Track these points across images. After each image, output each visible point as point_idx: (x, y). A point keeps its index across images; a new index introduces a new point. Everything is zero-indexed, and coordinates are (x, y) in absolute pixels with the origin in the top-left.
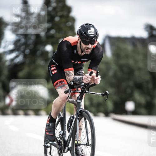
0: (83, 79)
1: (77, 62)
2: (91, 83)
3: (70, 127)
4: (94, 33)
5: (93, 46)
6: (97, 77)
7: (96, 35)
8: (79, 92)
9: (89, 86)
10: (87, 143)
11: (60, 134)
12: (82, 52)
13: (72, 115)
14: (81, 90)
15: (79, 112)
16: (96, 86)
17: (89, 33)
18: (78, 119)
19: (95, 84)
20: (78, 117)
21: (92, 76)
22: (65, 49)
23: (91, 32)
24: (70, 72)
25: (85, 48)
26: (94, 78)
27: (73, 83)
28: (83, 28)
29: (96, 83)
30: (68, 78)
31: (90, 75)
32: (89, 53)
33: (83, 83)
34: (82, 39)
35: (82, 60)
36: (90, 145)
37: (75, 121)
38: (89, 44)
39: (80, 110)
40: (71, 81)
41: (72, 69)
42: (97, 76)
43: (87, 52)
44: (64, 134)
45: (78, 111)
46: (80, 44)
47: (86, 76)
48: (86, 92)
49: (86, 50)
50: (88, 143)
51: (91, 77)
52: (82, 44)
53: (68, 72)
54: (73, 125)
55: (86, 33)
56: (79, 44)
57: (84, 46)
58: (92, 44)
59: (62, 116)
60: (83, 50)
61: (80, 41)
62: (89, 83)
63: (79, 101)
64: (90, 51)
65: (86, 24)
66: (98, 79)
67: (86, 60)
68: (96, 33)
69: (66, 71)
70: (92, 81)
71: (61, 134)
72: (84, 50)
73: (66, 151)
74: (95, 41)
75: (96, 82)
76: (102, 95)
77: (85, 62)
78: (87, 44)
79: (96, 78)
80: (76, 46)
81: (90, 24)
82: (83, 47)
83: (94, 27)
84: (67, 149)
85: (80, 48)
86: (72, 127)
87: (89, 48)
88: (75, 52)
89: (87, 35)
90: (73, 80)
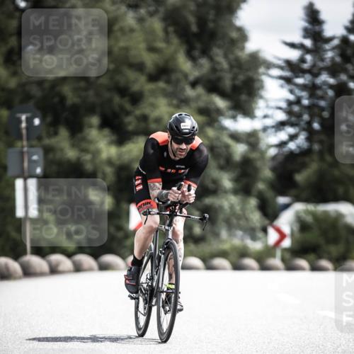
0: (169, 194)
1: (169, 170)
4: (189, 128)
6: (189, 192)
7: (192, 131)
11: (147, 277)
12: (174, 155)
17: (182, 128)
21: (181, 190)
22: (151, 151)
23: (185, 125)
24: (155, 185)
25: (177, 149)
27: (157, 201)
29: (188, 202)
30: (151, 193)
34: (172, 136)
35: (177, 166)
38: (181, 144)
39: (167, 241)
40: (155, 198)
41: (160, 180)
43: (181, 155)
46: (171, 143)
47: (173, 191)
48: (176, 215)
49: (178, 153)
51: (180, 192)
52: (173, 143)
55: (178, 127)
56: (169, 144)
57: (175, 146)
60: (174, 152)
63: (167, 228)
65: (181, 115)
66: (190, 195)
69: (150, 182)
72: (176, 152)
73: (153, 303)
75: (187, 199)
77: (183, 171)
78: (179, 143)
79: (187, 193)
81: (185, 115)
84: (154, 300)
86: (159, 267)
87: (182, 150)
88: (165, 154)
89: (179, 130)
90: (158, 195)
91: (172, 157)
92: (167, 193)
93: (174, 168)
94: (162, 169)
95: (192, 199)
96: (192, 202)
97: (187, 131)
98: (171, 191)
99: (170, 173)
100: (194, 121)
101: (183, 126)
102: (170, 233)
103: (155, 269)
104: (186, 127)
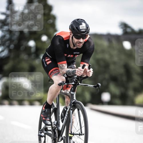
0: (76, 71)
1: (69, 56)
2: (84, 75)
3: (64, 117)
4: (85, 28)
6: (90, 70)
7: (87, 30)
8: (72, 84)
9: (82, 78)
10: (80, 133)
11: (54, 124)
12: (74, 46)
13: (66, 106)
15: (73, 104)
17: (81, 28)
18: (72, 110)
19: (87, 77)
20: (72, 108)
22: (58, 43)
23: (83, 27)
25: (77, 42)
26: (86, 71)
27: (66, 76)
28: (75, 23)
30: (61, 71)
31: (83, 68)
32: (80, 47)
33: (76, 76)
34: (74, 34)
35: (74, 53)
36: (83, 134)
37: (68, 112)
38: (80, 39)
40: (64, 74)
44: (58, 124)
45: (72, 102)
46: (72, 38)
47: (79, 69)
51: (83, 70)
53: (61, 65)
54: (66, 115)
55: (78, 28)
58: (83, 39)
61: (72, 35)
62: (81, 76)
63: (72, 93)
64: (81, 45)
65: (78, 20)
67: (78, 53)
68: (88, 28)
69: (59, 64)
70: (85, 74)
72: (76, 44)
74: (86, 35)
75: (88, 74)
76: (94, 87)
79: (88, 71)
81: (81, 20)
82: (74, 41)
83: (85, 22)
84: (60, 138)
85: (72, 42)
86: (65, 118)
89: (78, 30)
90: (66, 72)
91: (72, 47)
92: (74, 71)
93: (73, 54)
94: (66, 55)
95: (91, 74)
96: (91, 76)
97: (84, 30)
101: (81, 27)
102: (75, 96)
103: (61, 119)
104: (83, 28)
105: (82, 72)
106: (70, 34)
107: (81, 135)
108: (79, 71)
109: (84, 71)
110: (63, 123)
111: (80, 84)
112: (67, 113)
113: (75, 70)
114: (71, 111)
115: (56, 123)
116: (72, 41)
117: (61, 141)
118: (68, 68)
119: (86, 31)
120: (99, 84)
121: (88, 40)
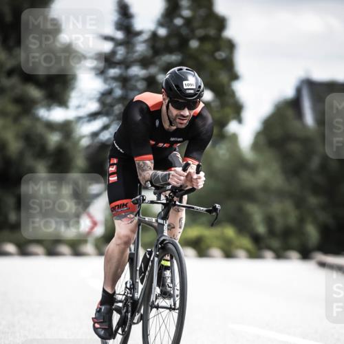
0: (171, 176)
1: (161, 145)
3: (145, 273)
4: (194, 87)
5: (193, 112)
6: (199, 175)
7: (198, 91)
8: (162, 204)
9: (182, 192)
10: (172, 304)
11: (126, 287)
12: (171, 124)
13: (149, 250)
14: (167, 199)
15: (161, 243)
16: (195, 192)
17: (185, 87)
18: (157, 256)
19: (193, 190)
20: (158, 253)
21: (188, 172)
23: (189, 84)
24: (145, 164)
25: (177, 115)
27: (150, 186)
28: (173, 77)
29: (195, 187)
30: (141, 175)
31: (185, 169)
33: (170, 186)
34: (170, 98)
35: (172, 139)
39: (162, 239)
40: (147, 181)
41: (151, 156)
42: (198, 172)
43: (181, 124)
44: (134, 287)
45: (158, 240)
46: (168, 107)
47: (176, 172)
48: (175, 205)
49: (178, 120)
50: (175, 304)
51: (186, 174)
52: (171, 107)
53: (141, 163)
54: (149, 268)
55: (179, 87)
56: (164, 108)
57: (174, 112)
58: (190, 109)
59: (133, 251)
60: (172, 120)
61: (167, 101)
63: (161, 221)
64: (185, 121)
65: (180, 69)
66: (200, 178)
67: (179, 140)
69: (138, 160)
71: (128, 286)
72: (175, 119)
74: (196, 102)
75: (195, 184)
76: (206, 211)
77: (179, 144)
78: (180, 107)
79: (195, 176)
80: (159, 111)
81: (187, 69)
85: (168, 115)
86: (147, 273)
87: (184, 117)
88: (157, 123)
89: (180, 90)
90: (151, 178)
91: (166, 125)
92: (166, 175)
94: (152, 142)
95: (201, 184)
96: (200, 187)
97: (192, 91)
98: (172, 172)
99: (162, 148)
100: (199, 79)
101: (186, 85)
102: (165, 227)
103: (140, 275)
104: (190, 87)
105: (182, 178)
106: (164, 99)
107: (174, 309)
108: (176, 176)
109: (187, 176)
110: (142, 284)
111: (177, 203)
112: (150, 263)
113: (169, 174)
114: (156, 259)
115: (130, 286)
116: (166, 114)
117: (137, 323)
118: (155, 169)
119: (196, 94)
120: (217, 205)
121: (200, 112)
